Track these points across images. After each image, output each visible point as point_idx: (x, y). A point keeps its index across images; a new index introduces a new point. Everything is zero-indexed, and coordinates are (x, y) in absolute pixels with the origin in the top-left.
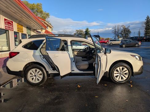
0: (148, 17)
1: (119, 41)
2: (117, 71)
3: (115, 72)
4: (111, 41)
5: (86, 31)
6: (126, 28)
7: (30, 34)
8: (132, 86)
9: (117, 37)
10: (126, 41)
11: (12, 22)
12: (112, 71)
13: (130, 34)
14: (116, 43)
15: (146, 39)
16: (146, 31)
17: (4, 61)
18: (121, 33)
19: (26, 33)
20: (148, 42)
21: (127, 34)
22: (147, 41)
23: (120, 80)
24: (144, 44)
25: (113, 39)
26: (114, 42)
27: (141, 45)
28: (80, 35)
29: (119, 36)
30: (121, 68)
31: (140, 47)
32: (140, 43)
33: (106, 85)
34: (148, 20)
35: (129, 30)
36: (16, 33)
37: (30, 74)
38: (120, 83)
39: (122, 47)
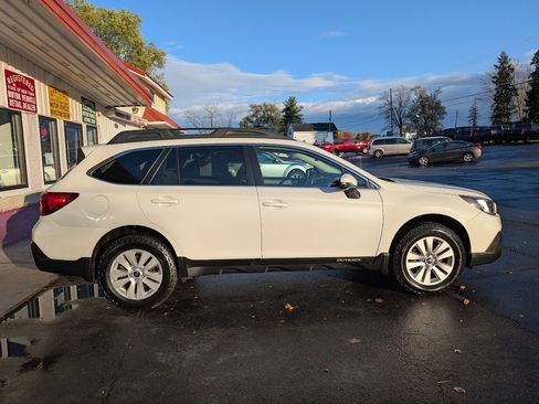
0: (506, 58)
1: (405, 142)
2: (417, 251)
3: (411, 256)
4: (376, 143)
5: (287, 109)
6: (427, 99)
7: (93, 122)
8: (467, 302)
9: (397, 130)
10: (430, 142)
11: (32, 82)
12: (401, 253)
13: (442, 118)
14: (395, 152)
15: (499, 135)
16: (497, 108)
17: (8, 222)
18: (410, 116)
19: (80, 121)
20: (504, 144)
21: (432, 118)
22: (501, 143)
23: (427, 281)
24: (493, 154)
25: (383, 135)
26: (386, 149)
27: (481, 158)
28: (266, 121)
29: (405, 127)
30: (430, 240)
31: (479, 166)
32: (478, 152)
33: (379, 300)
34: (504, 68)
35: (438, 103)
36: (45, 122)
37: (119, 268)
38: (427, 294)
39: (418, 165)
